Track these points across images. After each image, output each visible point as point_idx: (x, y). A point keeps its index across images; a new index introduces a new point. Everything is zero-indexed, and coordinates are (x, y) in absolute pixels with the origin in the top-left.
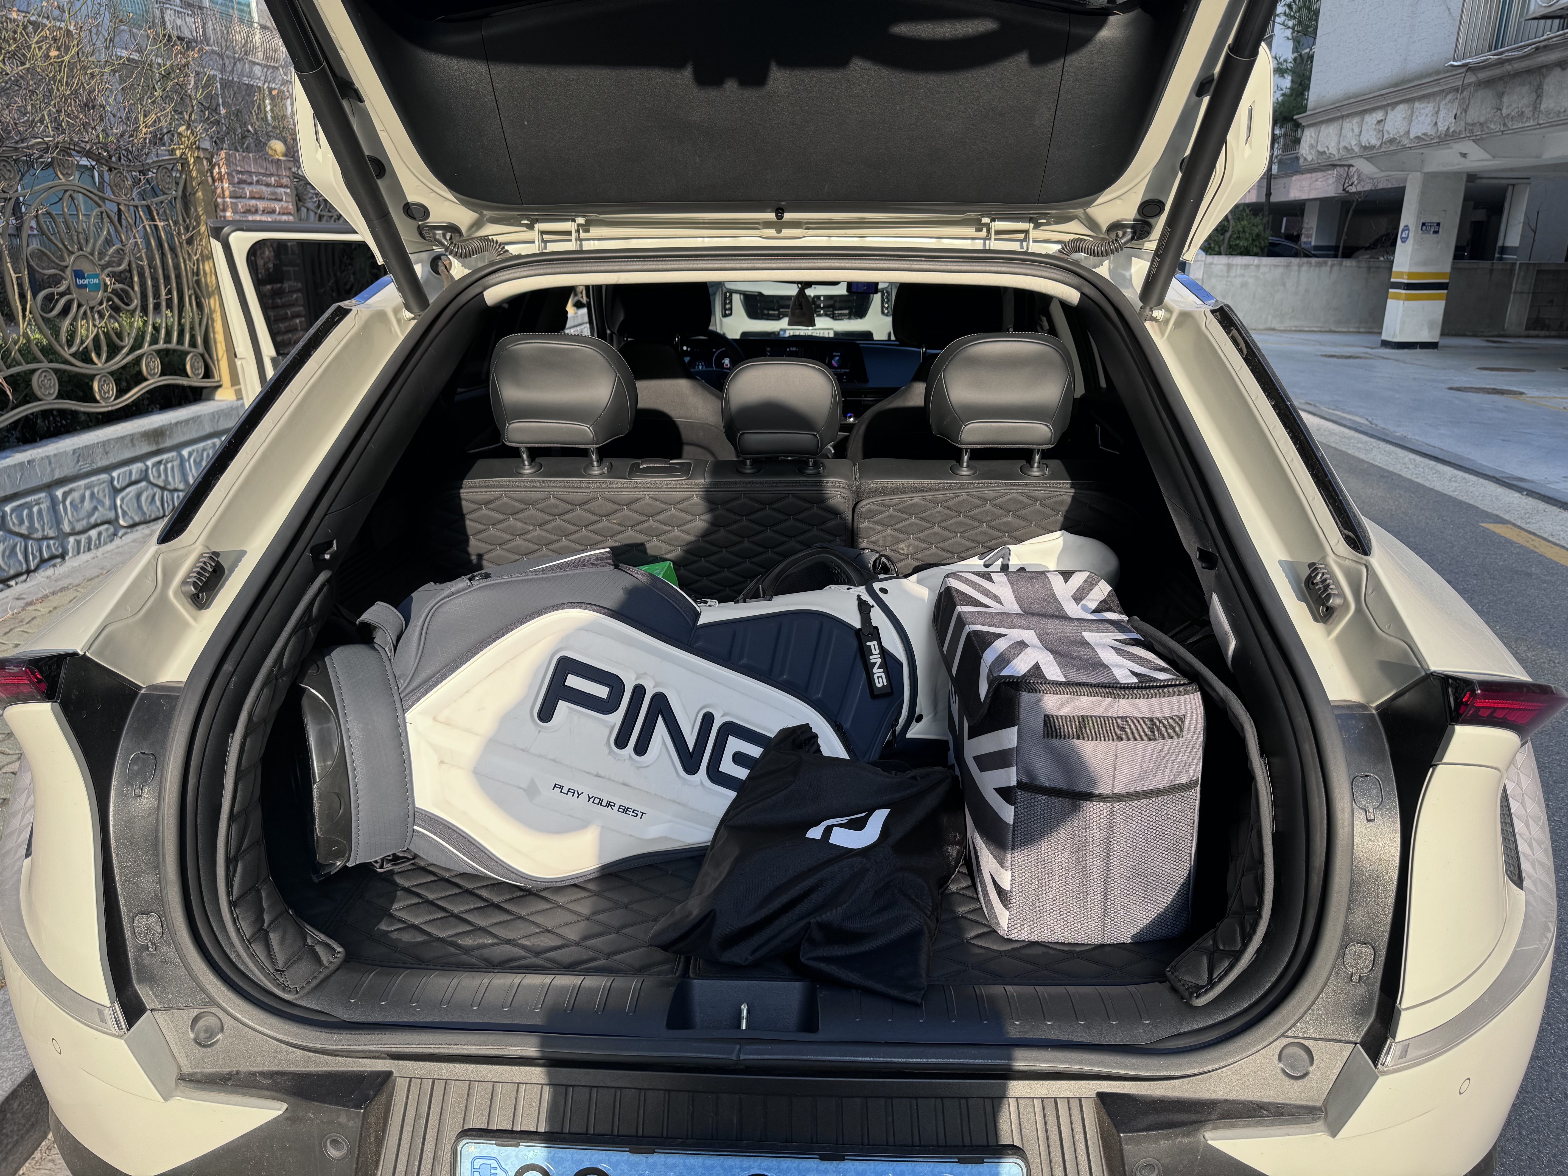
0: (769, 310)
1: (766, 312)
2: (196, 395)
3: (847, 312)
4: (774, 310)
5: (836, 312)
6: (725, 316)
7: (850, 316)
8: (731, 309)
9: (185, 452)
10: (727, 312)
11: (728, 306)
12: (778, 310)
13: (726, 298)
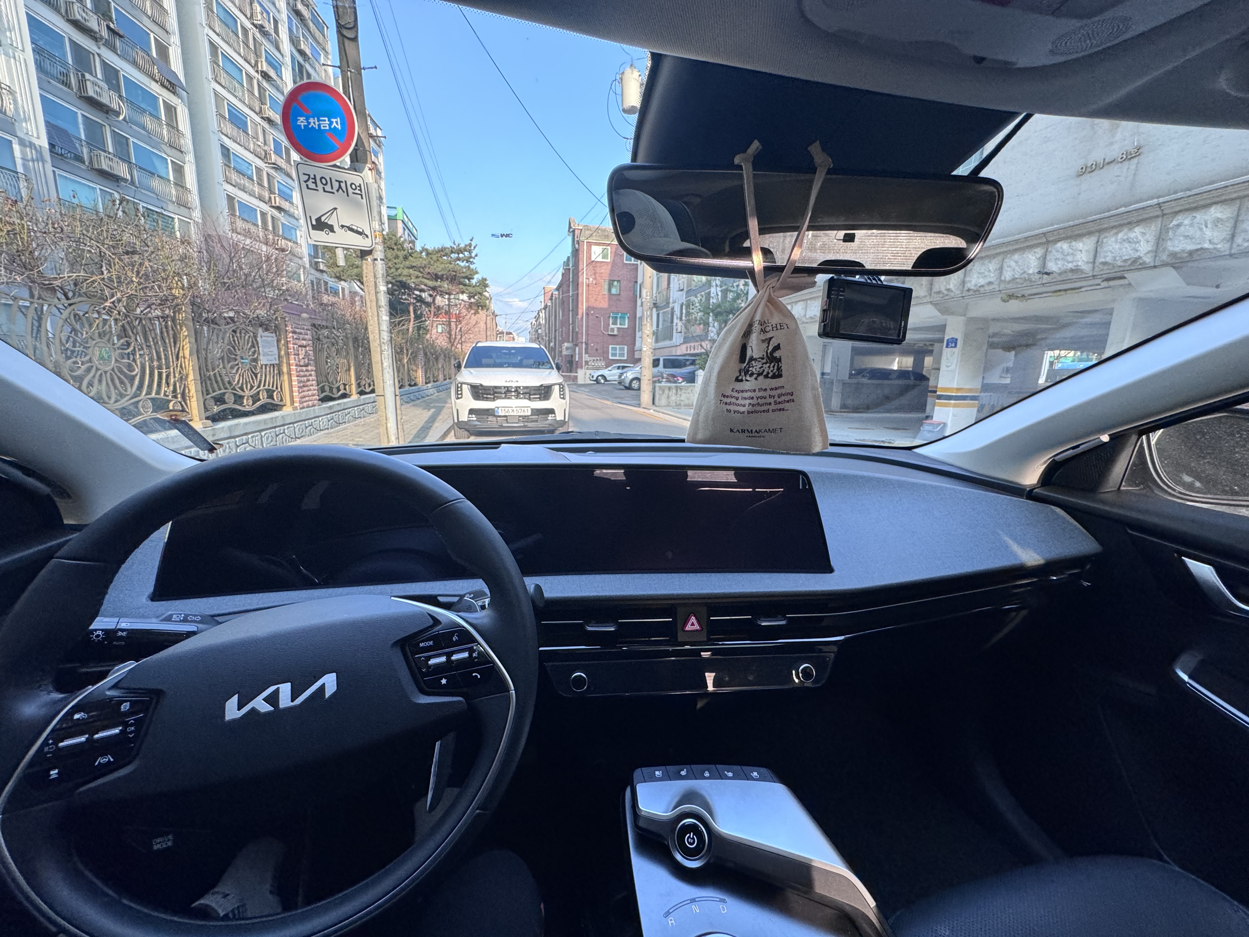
0: (487, 394)
1: (485, 396)
2: (274, 408)
3: (538, 396)
4: (490, 394)
5: (532, 397)
6: (458, 398)
7: (540, 399)
8: (461, 394)
9: (263, 433)
10: (460, 396)
11: (459, 392)
12: (493, 395)
13: (458, 387)
